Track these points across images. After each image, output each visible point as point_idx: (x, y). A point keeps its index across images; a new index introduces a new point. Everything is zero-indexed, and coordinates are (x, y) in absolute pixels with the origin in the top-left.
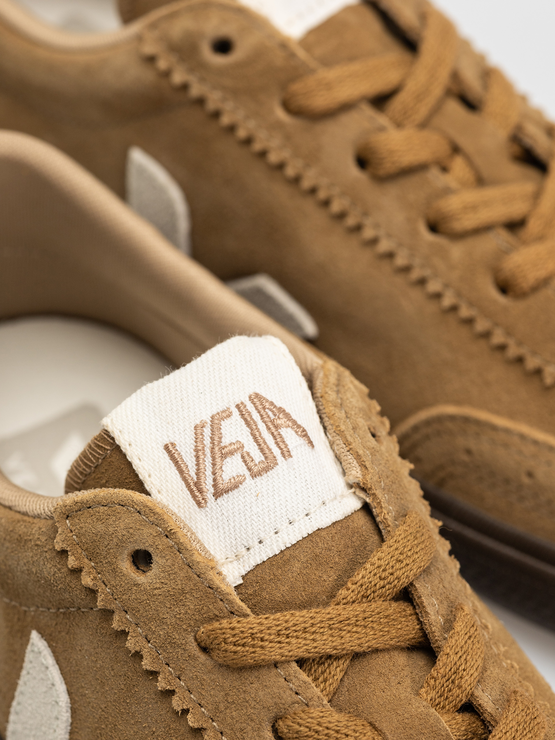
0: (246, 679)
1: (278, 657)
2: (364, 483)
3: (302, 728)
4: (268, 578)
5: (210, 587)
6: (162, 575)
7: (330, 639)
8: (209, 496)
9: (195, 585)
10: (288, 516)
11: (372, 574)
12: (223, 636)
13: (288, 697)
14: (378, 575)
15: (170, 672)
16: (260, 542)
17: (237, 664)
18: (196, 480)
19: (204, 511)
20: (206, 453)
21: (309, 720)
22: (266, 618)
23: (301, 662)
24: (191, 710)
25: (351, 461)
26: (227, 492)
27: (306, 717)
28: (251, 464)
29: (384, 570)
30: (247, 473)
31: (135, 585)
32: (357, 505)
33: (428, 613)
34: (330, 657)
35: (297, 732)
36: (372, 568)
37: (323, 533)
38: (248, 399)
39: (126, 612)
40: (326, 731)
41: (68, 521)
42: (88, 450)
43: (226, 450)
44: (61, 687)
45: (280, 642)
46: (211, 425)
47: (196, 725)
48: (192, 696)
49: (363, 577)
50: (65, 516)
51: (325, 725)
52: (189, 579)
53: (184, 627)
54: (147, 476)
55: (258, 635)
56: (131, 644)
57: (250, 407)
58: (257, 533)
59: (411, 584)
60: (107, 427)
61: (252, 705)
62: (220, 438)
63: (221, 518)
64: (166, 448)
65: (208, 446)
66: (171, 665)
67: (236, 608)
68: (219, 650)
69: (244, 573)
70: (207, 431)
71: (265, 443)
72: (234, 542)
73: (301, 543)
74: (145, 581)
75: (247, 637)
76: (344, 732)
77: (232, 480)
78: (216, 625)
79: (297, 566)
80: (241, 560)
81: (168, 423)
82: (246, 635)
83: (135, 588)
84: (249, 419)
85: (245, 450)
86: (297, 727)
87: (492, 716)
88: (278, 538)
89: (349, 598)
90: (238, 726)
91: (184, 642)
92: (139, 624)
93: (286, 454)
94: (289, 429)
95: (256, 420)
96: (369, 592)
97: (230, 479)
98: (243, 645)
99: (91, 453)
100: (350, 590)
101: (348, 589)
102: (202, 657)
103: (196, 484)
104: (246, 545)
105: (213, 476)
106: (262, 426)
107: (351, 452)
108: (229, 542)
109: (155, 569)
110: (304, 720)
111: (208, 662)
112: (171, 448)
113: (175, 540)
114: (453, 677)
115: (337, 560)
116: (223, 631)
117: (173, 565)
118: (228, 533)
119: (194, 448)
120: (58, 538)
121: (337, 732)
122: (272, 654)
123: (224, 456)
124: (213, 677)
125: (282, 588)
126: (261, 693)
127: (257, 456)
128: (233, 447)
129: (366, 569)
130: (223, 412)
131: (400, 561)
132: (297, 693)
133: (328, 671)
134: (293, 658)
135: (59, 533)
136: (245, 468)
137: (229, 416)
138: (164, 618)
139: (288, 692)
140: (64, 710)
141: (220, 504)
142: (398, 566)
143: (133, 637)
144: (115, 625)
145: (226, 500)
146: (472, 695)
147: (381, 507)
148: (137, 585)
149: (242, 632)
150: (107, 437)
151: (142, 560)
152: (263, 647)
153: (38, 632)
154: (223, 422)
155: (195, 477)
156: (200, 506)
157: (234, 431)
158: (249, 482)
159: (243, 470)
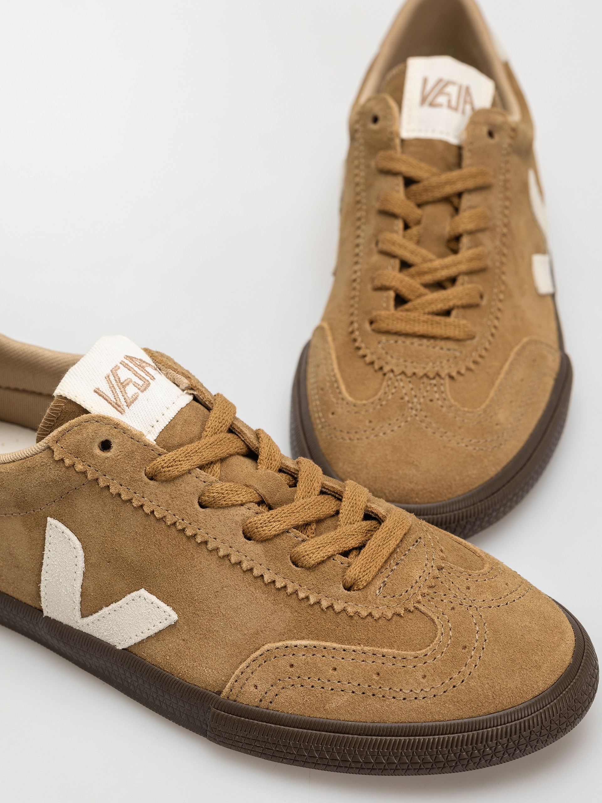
0: (178, 484)
1: (189, 467)
2: (191, 385)
3: (215, 494)
4: (168, 437)
5: (145, 445)
6: (119, 447)
7: (209, 453)
8: (125, 407)
9: (138, 446)
10: (166, 406)
11: (215, 421)
12: (161, 465)
13: (202, 485)
14: (218, 421)
15: (138, 496)
16: (157, 421)
17: (172, 476)
18: (115, 402)
19: (125, 415)
20: (115, 388)
21: (217, 489)
22: (177, 451)
23: (201, 467)
24: (155, 510)
25: (181, 377)
26: (133, 402)
27: (215, 488)
28: (139, 387)
29: (219, 418)
30: (139, 391)
31: (106, 459)
32: (191, 397)
33: (246, 434)
34: (212, 462)
35: (213, 497)
36: (214, 419)
37: (184, 410)
38: (124, 359)
39: (105, 475)
40: (227, 492)
41: (58, 444)
42: (50, 412)
43: (125, 383)
44: (74, 538)
45: (188, 460)
46: (113, 375)
47: (160, 516)
48: (153, 503)
49: (212, 424)
50: (55, 442)
51: (225, 489)
52: (134, 444)
53: (138, 470)
54: (91, 408)
55: (177, 459)
56: (113, 490)
57: (127, 362)
58: (154, 418)
59: (233, 423)
60: (60, 393)
61: (185, 495)
62: (119, 379)
63: (134, 416)
64: (95, 391)
65: (115, 384)
66: (137, 492)
67: (161, 451)
68: (161, 473)
69: (155, 438)
70: (112, 378)
71: (140, 375)
72: (145, 425)
73: (176, 416)
74: (111, 454)
75: (172, 462)
76: (234, 490)
77: (133, 396)
78: (155, 462)
79: (179, 427)
80: (151, 432)
81: (91, 380)
82: (171, 461)
83: (107, 460)
84: (129, 367)
85: (133, 381)
86: (212, 494)
87: (295, 469)
88: (165, 417)
89: (209, 435)
90: (182, 507)
91: (140, 477)
92: (113, 478)
93: (153, 378)
94: (149, 367)
95: (132, 367)
96: (216, 430)
97: (132, 396)
98: (172, 466)
99: (52, 413)
100: (208, 432)
101: (206, 431)
102: (152, 482)
103: (116, 404)
104: (151, 424)
105: (123, 397)
106: (136, 369)
107: (179, 373)
108: (142, 426)
109: (114, 446)
110: (214, 490)
111: (155, 483)
112: (97, 391)
113: (120, 428)
114: (270, 457)
115: (195, 421)
116: (160, 462)
117: (123, 440)
118: (140, 422)
119: (109, 387)
120: (55, 454)
121: (231, 491)
122: (186, 466)
123: (124, 387)
124: (161, 489)
125: (176, 439)
126: (187, 488)
127: (141, 383)
128: (127, 381)
129: (211, 420)
130: (115, 367)
131: (224, 413)
132: (204, 482)
133: (213, 470)
134: (196, 466)
135: (55, 451)
136: (137, 389)
137: (119, 368)
138: (126, 469)
139: (200, 483)
140: (79, 549)
141: (131, 409)
142: (224, 415)
143: (113, 486)
144: (102, 484)
145: (134, 407)
146: (282, 463)
147: (204, 394)
148: (107, 458)
149: (169, 460)
150: (63, 398)
151: (106, 446)
152: (181, 464)
153: (51, 517)
154: (117, 372)
155: (115, 400)
156: (122, 414)
157: (124, 374)
158: (141, 395)
159: (136, 390)
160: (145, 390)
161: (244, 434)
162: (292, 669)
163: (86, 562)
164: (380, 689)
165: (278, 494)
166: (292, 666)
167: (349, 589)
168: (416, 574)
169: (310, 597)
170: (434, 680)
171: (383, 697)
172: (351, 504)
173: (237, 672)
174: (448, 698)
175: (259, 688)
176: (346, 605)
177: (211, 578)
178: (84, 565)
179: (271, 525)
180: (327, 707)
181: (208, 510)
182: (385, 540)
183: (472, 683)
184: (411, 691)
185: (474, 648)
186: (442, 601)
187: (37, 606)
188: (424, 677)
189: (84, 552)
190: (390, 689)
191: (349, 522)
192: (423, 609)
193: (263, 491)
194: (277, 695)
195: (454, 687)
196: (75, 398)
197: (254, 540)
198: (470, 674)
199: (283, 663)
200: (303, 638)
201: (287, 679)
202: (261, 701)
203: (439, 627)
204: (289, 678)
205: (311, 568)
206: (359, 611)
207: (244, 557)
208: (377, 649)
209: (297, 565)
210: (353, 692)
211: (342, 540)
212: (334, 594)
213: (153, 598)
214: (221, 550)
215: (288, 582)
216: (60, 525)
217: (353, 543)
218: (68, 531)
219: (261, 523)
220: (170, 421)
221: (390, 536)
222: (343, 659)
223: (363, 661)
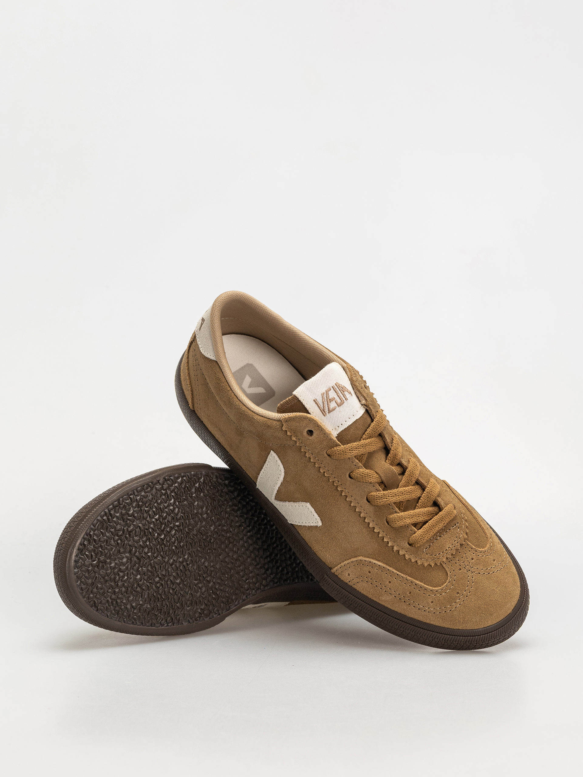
0: (341, 462)
1: (350, 456)
2: (366, 404)
4: (345, 434)
5: (328, 438)
6: (317, 436)
7: (363, 450)
8: (327, 413)
10: (349, 417)
13: (353, 467)
14: (373, 431)
15: (319, 462)
16: (342, 424)
17: (339, 459)
20: (325, 401)
22: (346, 446)
23: (356, 457)
24: (326, 472)
25: (362, 398)
26: (332, 411)
27: (359, 472)
28: (338, 403)
29: (375, 429)
32: (365, 411)
34: (363, 454)
35: (357, 476)
37: (358, 420)
38: (335, 385)
39: (305, 447)
40: (365, 475)
41: (286, 423)
44: (282, 466)
45: (350, 452)
46: (326, 393)
47: (327, 475)
48: (326, 468)
49: (370, 431)
50: (285, 421)
52: (325, 437)
53: (323, 450)
54: (309, 409)
55: (344, 451)
56: (307, 455)
57: (336, 387)
58: (340, 422)
59: (382, 432)
60: (295, 394)
61: (343, 469)
62: (329, 397)
63: (331, 419)
64: (314, 401)
65: (326, 399)
66: (319, 460)
67: (337, 443)
69: (338, 434)
70: (325, 395)
71: (341, 397)
72: (334, 425)
73: (352, 424)
74: (312, 438)
75: (342, 452)
77: (333, 408)
78: (332, 449)
79: (352, 430)
81: (314, 393)
84: (336, 391)
85: (336, 399)
87: (406, 466)
88: (346, 423)
89: (366, 438)
90: (339, 475)
91: (323, 454)
92: (309, 449)
93: (346, 399)
94: (346, 392)
95: (338, 390)
96: (371, 435)
98: (341, 454)
101: (366, 435)
102: (329, 458)
103: (323, 410)
104: (337, 425)
105: (328, 408)
106: (339, 392)
107: (362, 395)
109: (314, 435)
112: (316, 400)
113: (319, 427)
114: (394, 456)
115: (362, 427)
116: (335, 451)
117: (320, 434)
118: (333, 423)
119: (322, 400)
120: (284, 427)
121: (368, 475)
122: (348, 456)
123: (330, 402)
125: (349, 437)
126: (346, 466)
127: (339, 401)
128: (332, 399)
129: (370, 429)
130: (329, 389)
132: (355, 466)
133: (362, 458)
134: (354, 456)
135: (284, 425)
138: (317, 448)
139: (353, 465)
140: (283, 472)
141: (330, 415)
142: (378, 427)
143: (308, 453)
144: (303, 450)
145: (332, 413)
146: (400, 461)
148: (309, 439)
149: (340, 451)
150: (296, 398)
151: (310, 432)
152: (346, 454)
153: (273, 451)
154: (329, 392)
155: (323, 408)
156: (324, 416)
157: (332, 394)
158: (337, 408)
159: (336, 405)
160: (340, 406)
161: (386, 439)
162: (369, 574)
163: (284, 478)
164: (409, 600)
165: (392, 480)
166: (370, 572)
167: (410, 545)
168: (448, 545)
169: (389, 543)
170: (436, 605)
171: (409, 604)
172: (428, 496)
173: (342, 564)
174: (440, 616)
175: (350, 576)
176: (406, 553)
177: (344, 514)
178: (283, 479)
179: (382, 500)
180: (380, 598)
181: (353, 480)
182: (438, 522)
183: (455, 613)
184: (424, 606)
185: (463, 595)
186: (456, 563)
187: (255, 480)
188: (432, 602)
189: (285, 474)
190: (414, 602)
191: (423, 506)
192: (444, 566)
193: (384, 479)
194: (358, 582)
195: (445, 612)
196: (303, 401)
197: (371, 503)
198: (455, 608)
199: (366, 569)
200: (379, 561)
201: (365, 578)
202: (349, 582)
203: (449, 578)
204: (366, 577)
205: (395, 529)
206: (411, 558)
207: (363, 510)
208: (414, 580)
209: (388, 524)
210: (395, 596)
211: (416, 517)
212: (402, 545)
213: (313, 510)
214: (353, 503)
215: (381, 531)
216: (276, 457)
217: (421, 519)
218: (279, 462)
219: (377, 498)
220: (348, 426)
221: (442, 521)
222: (395, 578)
223: (405, 583)
